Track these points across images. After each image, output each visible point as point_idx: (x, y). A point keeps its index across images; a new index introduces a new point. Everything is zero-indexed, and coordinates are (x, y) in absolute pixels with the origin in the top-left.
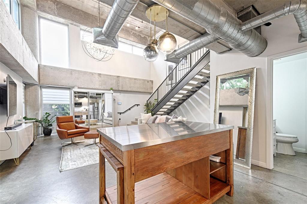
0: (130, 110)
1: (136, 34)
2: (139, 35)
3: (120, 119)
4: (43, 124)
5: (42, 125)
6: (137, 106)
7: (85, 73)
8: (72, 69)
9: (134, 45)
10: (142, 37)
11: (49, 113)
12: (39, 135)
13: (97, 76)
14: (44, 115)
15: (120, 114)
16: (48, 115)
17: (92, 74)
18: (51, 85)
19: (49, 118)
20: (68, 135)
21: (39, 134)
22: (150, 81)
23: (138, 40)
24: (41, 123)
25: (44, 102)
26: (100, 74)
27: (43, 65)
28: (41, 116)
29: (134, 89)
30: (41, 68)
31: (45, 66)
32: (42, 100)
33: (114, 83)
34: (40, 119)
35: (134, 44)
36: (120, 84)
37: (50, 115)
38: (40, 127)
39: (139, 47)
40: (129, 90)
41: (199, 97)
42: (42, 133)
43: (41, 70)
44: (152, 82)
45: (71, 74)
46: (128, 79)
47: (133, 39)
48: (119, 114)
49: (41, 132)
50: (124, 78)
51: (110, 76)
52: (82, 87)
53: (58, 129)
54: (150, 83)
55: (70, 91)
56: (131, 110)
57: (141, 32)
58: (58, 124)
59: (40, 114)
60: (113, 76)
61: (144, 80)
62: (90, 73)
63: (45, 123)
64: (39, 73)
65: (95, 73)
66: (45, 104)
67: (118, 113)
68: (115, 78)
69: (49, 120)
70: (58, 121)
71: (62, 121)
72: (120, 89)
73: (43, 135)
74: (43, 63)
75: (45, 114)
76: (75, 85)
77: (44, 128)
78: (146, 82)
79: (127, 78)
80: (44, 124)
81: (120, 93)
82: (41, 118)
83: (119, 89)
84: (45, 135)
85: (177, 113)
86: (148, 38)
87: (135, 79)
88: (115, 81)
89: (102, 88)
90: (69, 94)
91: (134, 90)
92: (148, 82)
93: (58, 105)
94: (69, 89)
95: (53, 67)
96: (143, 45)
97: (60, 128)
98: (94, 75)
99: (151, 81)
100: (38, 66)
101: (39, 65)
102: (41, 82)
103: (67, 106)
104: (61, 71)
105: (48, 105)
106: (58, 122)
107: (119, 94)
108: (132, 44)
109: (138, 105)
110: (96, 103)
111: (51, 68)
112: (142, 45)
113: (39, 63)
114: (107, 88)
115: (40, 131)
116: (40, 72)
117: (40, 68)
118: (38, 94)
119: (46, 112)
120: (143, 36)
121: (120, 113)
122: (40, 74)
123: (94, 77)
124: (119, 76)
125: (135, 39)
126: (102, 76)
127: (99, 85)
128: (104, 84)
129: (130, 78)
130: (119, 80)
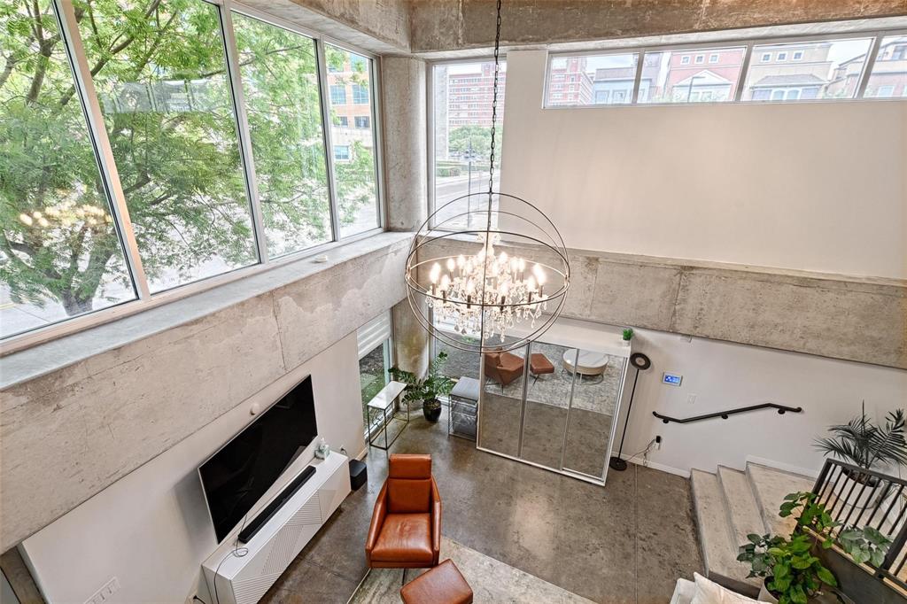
0: (725, 418)
3: (658, 439)
13: (579, 270)
15: (666, 423)
25: (439, 327)
26: (591, 262)
33: (658, 298)
36: (689, 308)
43: (421, 252)
48: (659, 421)
50: (724, 276)
51: (643, 265)
60: (656, 266)
65: (573, 258)
67: (653, 415)
79: (746, 274)
83: (676, 326)
87: (806, 283)
88: (661, 289)
89: (593, 318)
109: (784, 409)
111: (442, 247)
114: (617, 320)
121: (667, 420)
126: (599, 270)
127: (581, 303)
128: (605, 302)
129: (766, 278)
130: (685, 289)
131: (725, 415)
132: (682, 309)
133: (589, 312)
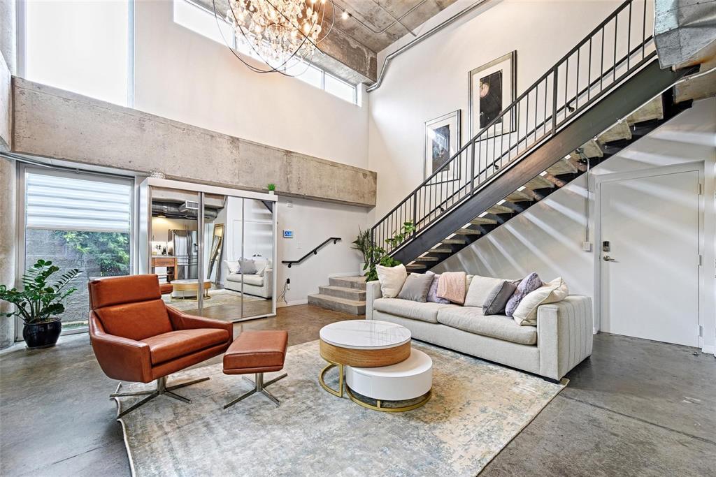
0: (316, 253)
1: (337, 35)
2: (344, 39)
3: (288, 281)
4: (24, 304)
5: (21, 308)
6: (335, 243)
7: (188, 130)
8: (142, 113)
9: (330, 67)
10: (352, 48)
11: (49, 263)
12: (7, 346)
13: (226, 145)
14: (31, 271)
15: (290, 267)
16: (46, 268)
17: (212, 136)
18: (63, 159)
19: (50, 282)
20: (153, 366)
21: (8, 341)
22: (368, 173)
23: (343, 54)
24: (15, 301)
25: (31, 222)
26: (234, 140)
27: (33, 84)
28: (17, 271)
29: (329, 193)
30: (22, 93)
31: (40, 87)
32: (21, 214)
33: (277, 170)
34: (10, 287)
35: (331, 63)
36: (294, 177)
37: (57, 269)
38: (9, 315)
39: (340, 77)
40: (317, 194)
41: (544, 220)
42: (21, 335)
43: (21, 99)
44: (374, 175)
45: (141, 127)
46: (315, 164)
47: (329, 48)
48: (286, 266)
49: (16, 331)
50: (305, 158)
51: (266, 147)
52: (178, 175)
53: (99, 334)
54: (370, 178)
55: (133, 185)
56: (319, 252)
57: (350, 31)
58: (97, 311)
59: (13, 268)
60: (274, 149)
61: (356, 170)
62: (206, 132)
63: (35, 300)
64: (14, 111)
65: (221, 136)
66: (34, 230)
67: (283, 262)
68: (280, 154)
69: (49, 290)
70: (99, 299)
71: (114, 300)
72: (294, 191)
73: (24, 345)
74: (32, 75)
75: (36, 266)
76: (151, 167)
77: (28, 319)
78: (361, 175)
79: (313, 159)
80: (28, 305)
81: (291, 202)
82: (17, 281)
83: (291, 189)
84: (31, 344)
85: (460, 264)
86: (366, 53)
87: (333, 164)
88: (278, 165)
89: (241, 184)
90: (128, 199)
91: (332, 195)
92: (365, 175)
93: (87, 233)
94: (130, 179)
95: (74, 95)
96: (354, 69)
97: (107, 331)
98: (218, 139)
99: (371, 172)
100: (8, 82)
101: (13, 79)
102: (22, 145)
103: (121, 239)
104: (105, 113)
105: (48, 234)
106: (96, 304)
107: (288, 204)
108: (325, 65)
109: (336, 240)
110: (194, 233)
111: (66, 100)
112: (350, 70)
113: (15, 74)
114: (258, 186)
115: (12, 329)
116: (18, 107)
117: (17, 91)
118: (9, 190)
119: (40, 256)
120: (354, 46)
121: (290, 264)
122: (16, 114)
123: (218, 148)
124: (291, 152)
125: (335, 51)
126: (240, 147)
127: (231, 172)
128: (248, 172)
129: (319, 161)
130: (290, 164)
131: (315, 252)
132: (291, 177)
133: (237, 180)
